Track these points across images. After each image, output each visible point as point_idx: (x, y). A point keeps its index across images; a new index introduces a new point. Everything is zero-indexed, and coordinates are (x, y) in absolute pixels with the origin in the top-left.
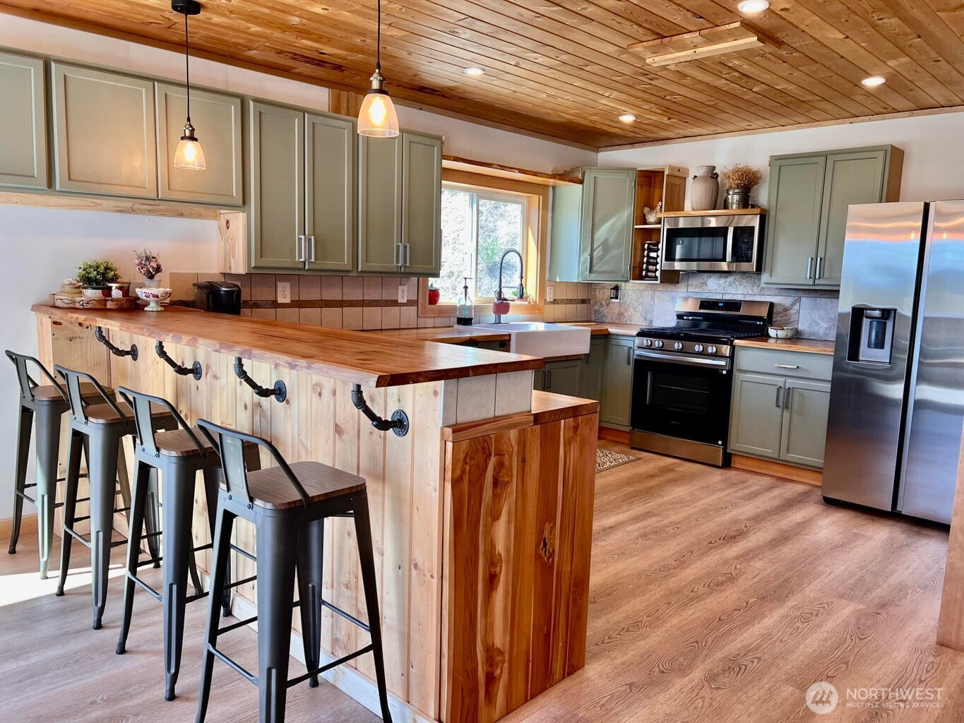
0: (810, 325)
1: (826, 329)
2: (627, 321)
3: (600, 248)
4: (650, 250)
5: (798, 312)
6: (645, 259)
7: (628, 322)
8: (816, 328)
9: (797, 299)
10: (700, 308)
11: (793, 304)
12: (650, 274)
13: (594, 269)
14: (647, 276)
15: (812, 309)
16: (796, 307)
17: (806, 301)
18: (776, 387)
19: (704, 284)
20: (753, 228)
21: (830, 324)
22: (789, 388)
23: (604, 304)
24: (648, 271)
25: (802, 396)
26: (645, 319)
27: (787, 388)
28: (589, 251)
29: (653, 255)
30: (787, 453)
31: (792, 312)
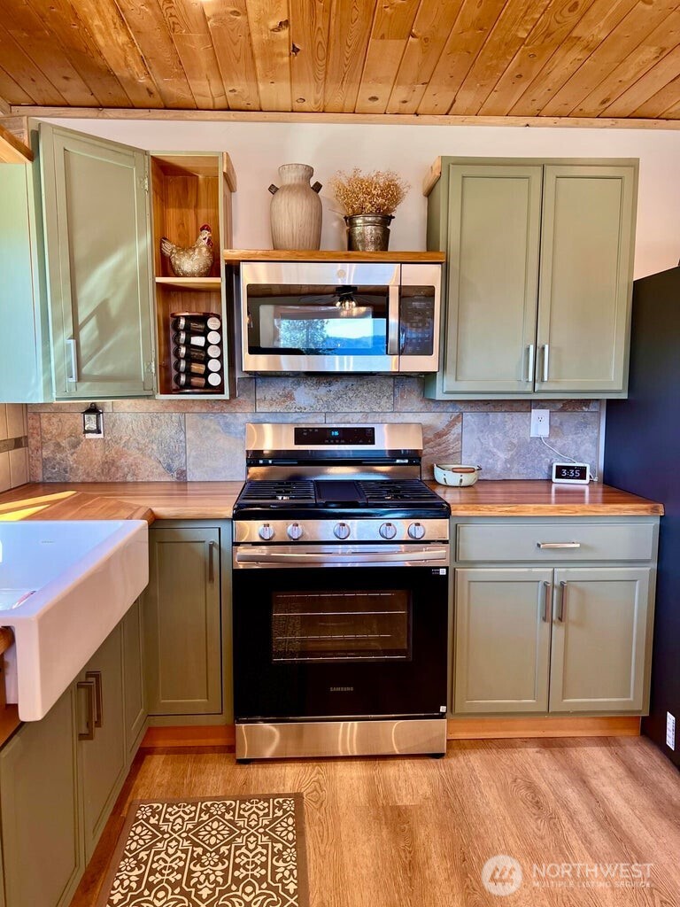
0: (482, 457)
1: (506, 461)
2: (125, 476)
3: (93, 322)
4: (191, 333)
5: (460, 438)
6: (183, 350)
7: (129, 479)
8: (491, 461)
9: (458, 417)
10: (297, 442)
11: (451, 424)
12: (195, 381)
13: (85, 370)
14: (188, 385)
15: (482, 431)
16: (456, 430)
17: (470, 418)
18: (541, 584)
19: (290, 397)
20: (432, 289)
21: (511, 453)
22: (562, 584)
23: (64, 443)
24: (188, 373)
25: (582, 592)
26: (169, 468)
27: (557, 583)
28: (69, 331)
29: (198, 341)
30: (564, 698)
31: (451, 437)
